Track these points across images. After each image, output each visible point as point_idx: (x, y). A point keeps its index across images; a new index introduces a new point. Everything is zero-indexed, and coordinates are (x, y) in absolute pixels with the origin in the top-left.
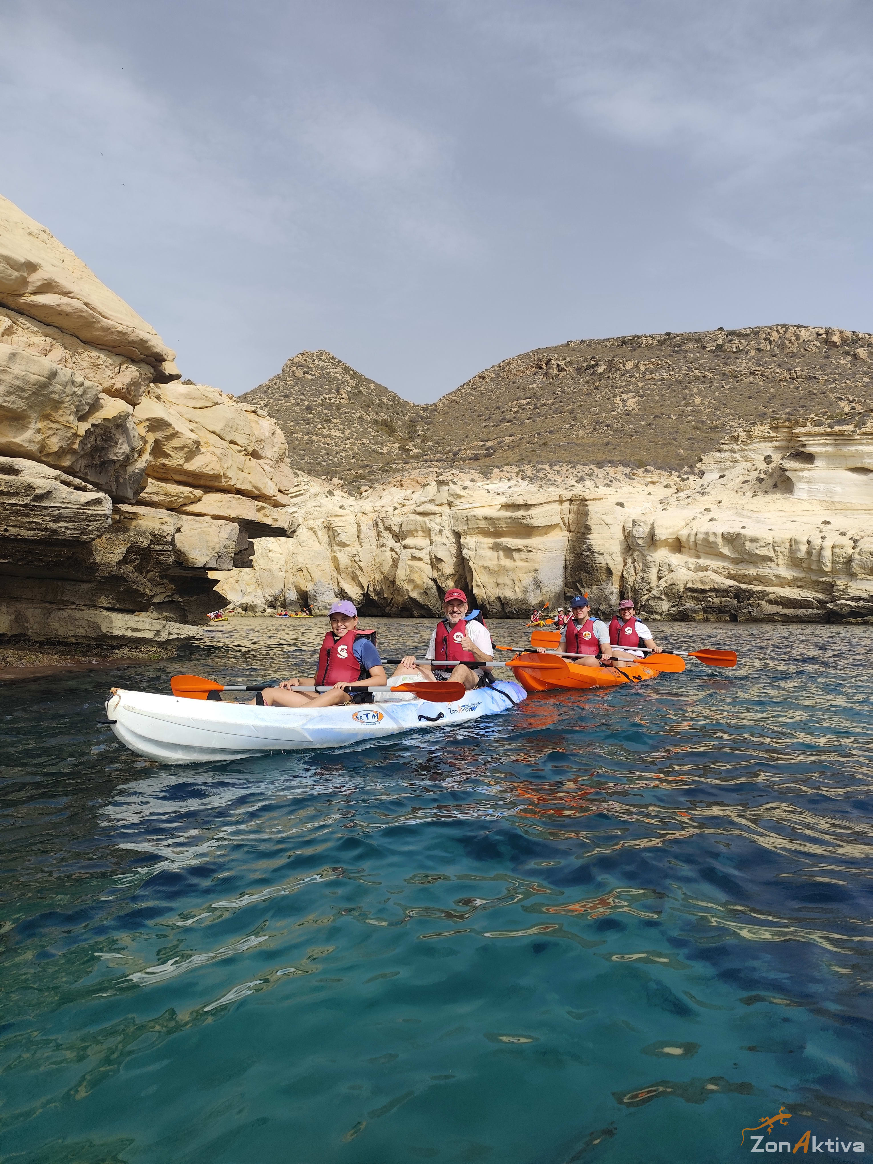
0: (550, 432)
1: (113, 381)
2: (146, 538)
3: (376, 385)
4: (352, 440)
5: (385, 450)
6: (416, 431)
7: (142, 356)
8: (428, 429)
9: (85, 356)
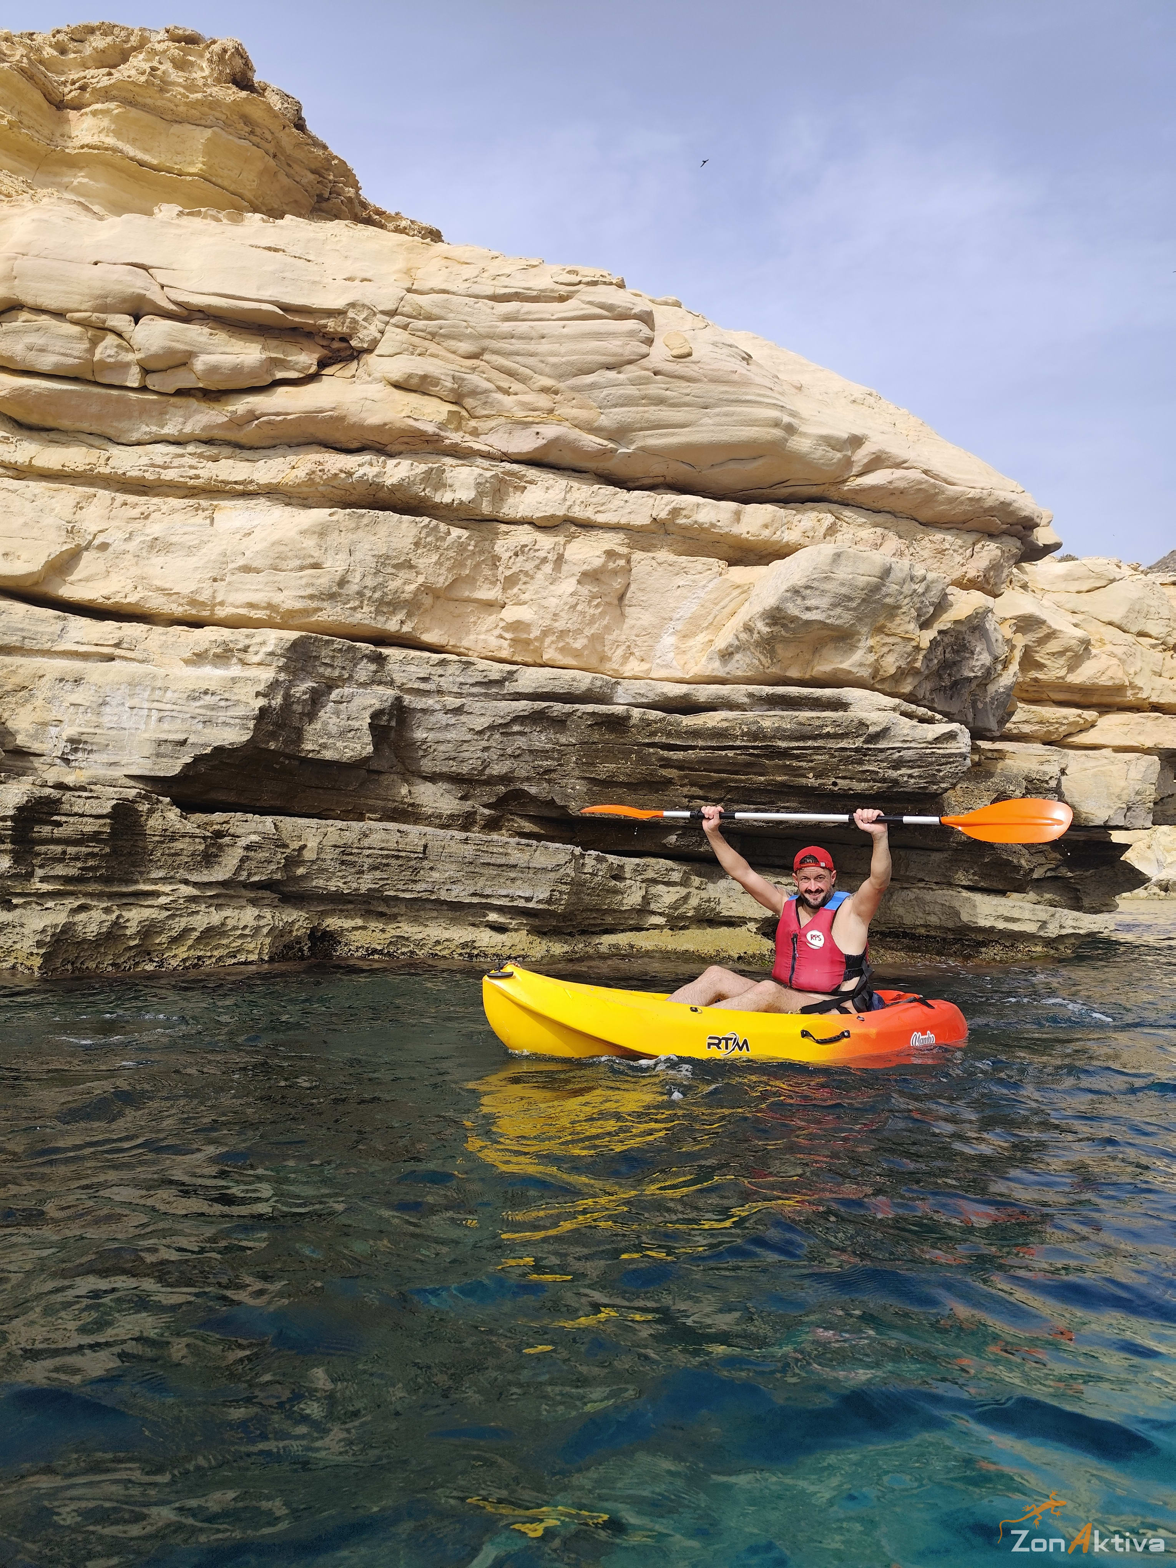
1: (964, 569)
2: (1019, 786)
7: (1005, 526)
9: (925, 542)
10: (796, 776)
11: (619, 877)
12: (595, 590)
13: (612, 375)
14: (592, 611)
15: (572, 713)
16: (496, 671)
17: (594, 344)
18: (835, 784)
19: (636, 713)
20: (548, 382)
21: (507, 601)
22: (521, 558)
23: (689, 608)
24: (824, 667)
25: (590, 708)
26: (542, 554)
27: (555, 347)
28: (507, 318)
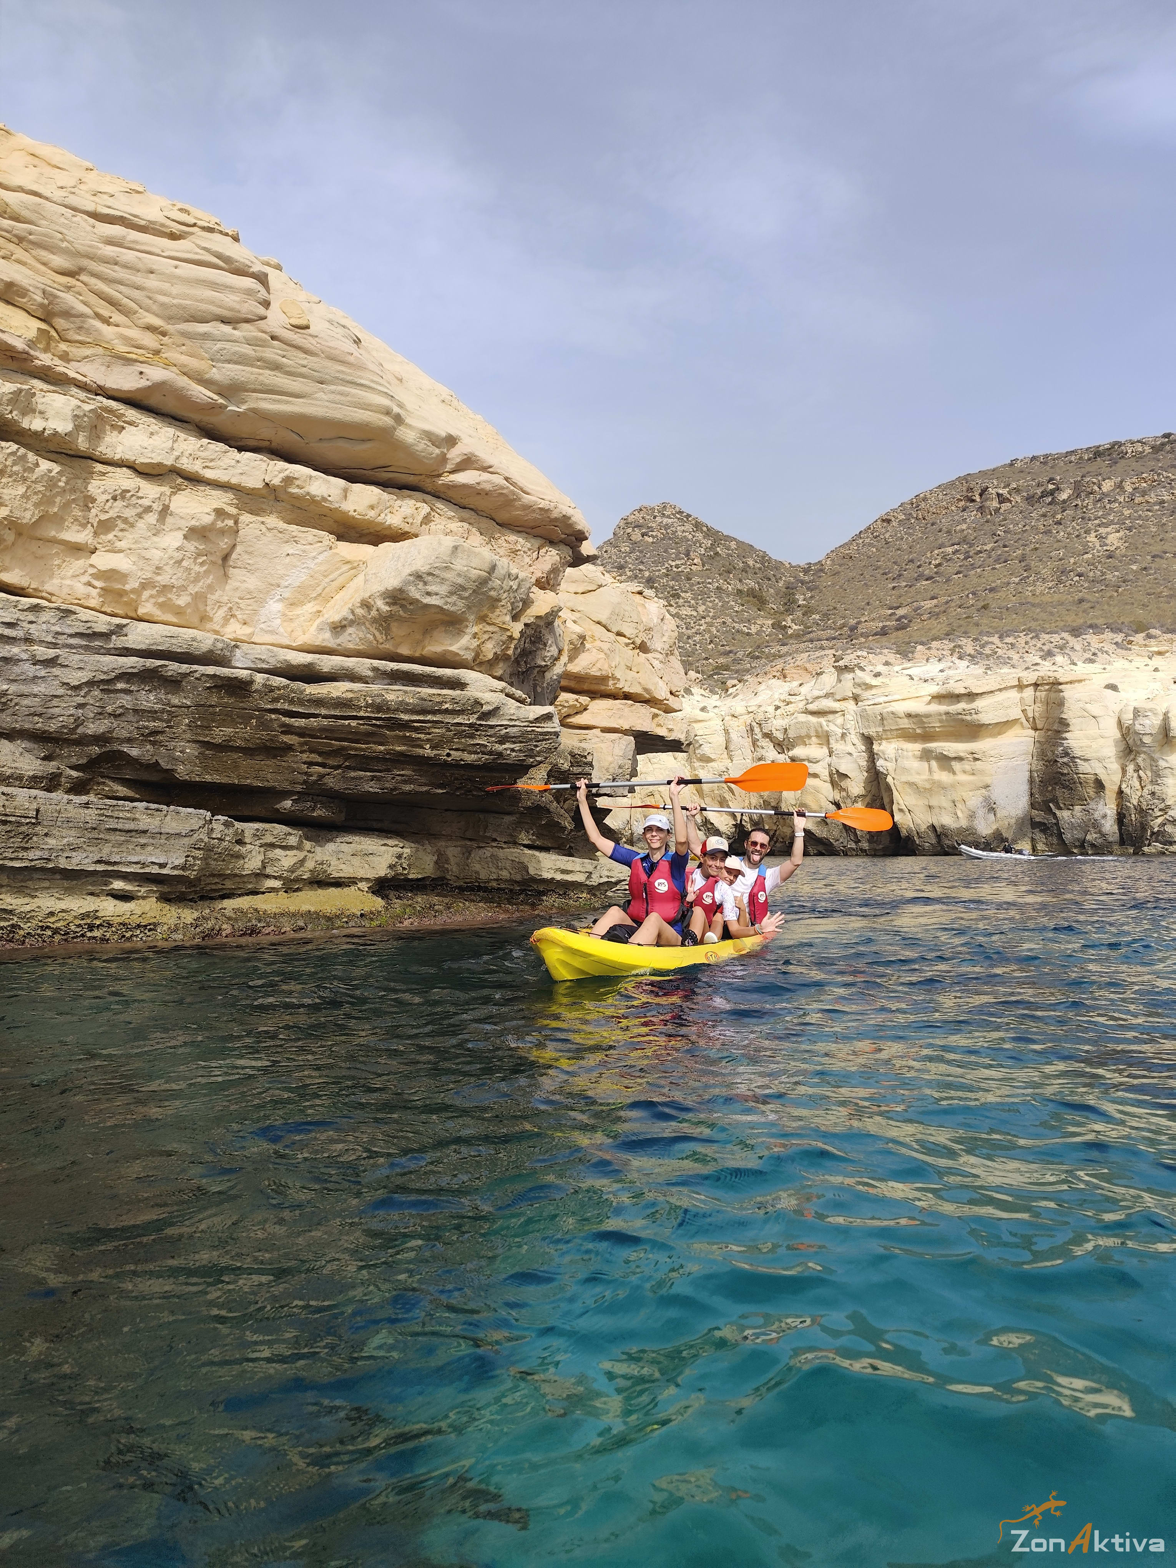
0: (992, 590)
3: (738, 542)
4: (708, 619)
5: (754, 629)
6: (795, 601)
8: (812, 597)
10: (413, 746)
11: (240, 842)
12: (201, 547)
13: (227, 329)
14: (197, 568)
15: (188, 674)
16: (102, 623)
17: (209, 293)
18: (448, 755)
19: (260, 678)
20: (157, 322)
21: (98, 546)
22: (119, 503)
23: (298, 577)
24: (435, 647)
25: (211, 670)
26: (146, 502)
27: (166, 286)
28: (110, 242)
